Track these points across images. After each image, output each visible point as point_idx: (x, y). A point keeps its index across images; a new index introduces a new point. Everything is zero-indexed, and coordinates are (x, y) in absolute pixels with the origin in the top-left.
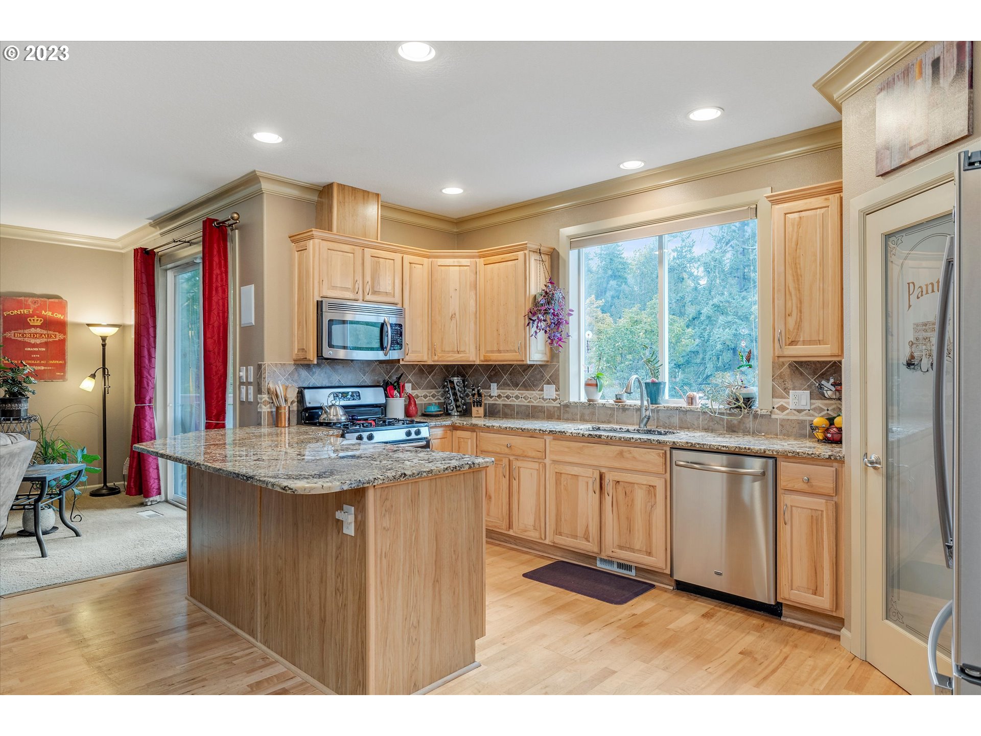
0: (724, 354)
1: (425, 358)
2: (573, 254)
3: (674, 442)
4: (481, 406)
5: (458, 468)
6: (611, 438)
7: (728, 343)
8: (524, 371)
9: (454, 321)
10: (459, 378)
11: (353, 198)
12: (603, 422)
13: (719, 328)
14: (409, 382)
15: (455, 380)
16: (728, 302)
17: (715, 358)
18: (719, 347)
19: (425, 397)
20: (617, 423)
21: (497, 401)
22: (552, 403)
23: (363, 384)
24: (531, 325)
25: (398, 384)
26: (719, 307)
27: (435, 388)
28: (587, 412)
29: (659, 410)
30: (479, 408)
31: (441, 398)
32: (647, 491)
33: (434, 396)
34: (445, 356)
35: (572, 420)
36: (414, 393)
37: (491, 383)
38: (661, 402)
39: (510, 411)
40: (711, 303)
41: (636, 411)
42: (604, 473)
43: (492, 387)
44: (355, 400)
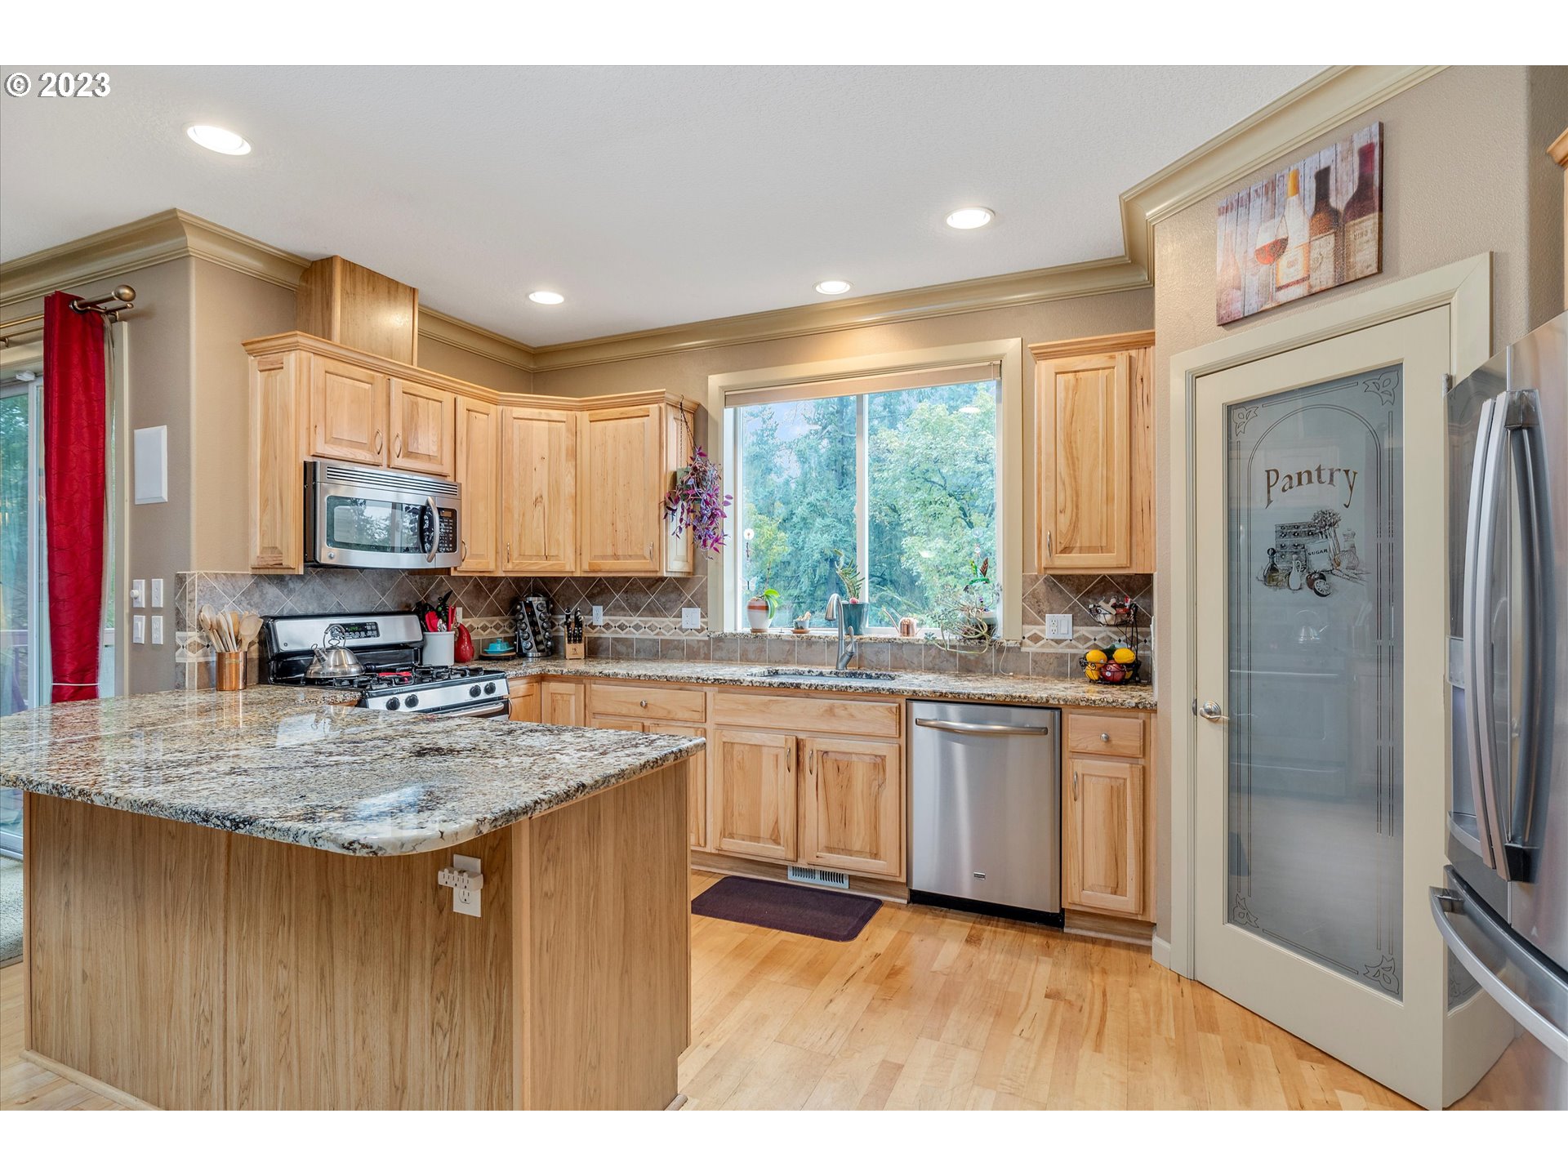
0: (821, 565)
1: (492, 567)
2: (728, 413)
3: (914, 692)
4: (580, 641)
5: (660, 762)
6: (816, 688)
7: (826, 552)
8: (649, 587)
9: (539, 508)
10: (541, 599)
11: (371, 289)
12: (779, 662)
13: (816, 533)
14: (460, 605)
15: (536, 601)
18: (817, 556)
19: (484, 628)
20: (799, 663)
21: (604, 633)
22: (697, 636)
23: (381, 610)
24: (670, 516)
25: (445, 609)
26: (816, 506)
27: (499, 614)
28: (752, 647)
29: (862, 643)
30: (578, 644)
31: (508, 630)
32: (872, 765)
33: (497, 627)
34: (524, 563)
35: (729, 660)
36: (468, 623)
37: (593, 605)
38: (863, 632)
39: (625, 648)
40: (806, 501)
41: (828, 646)
42: (802, 740)
43: (594, 612)
44: (369, 636)
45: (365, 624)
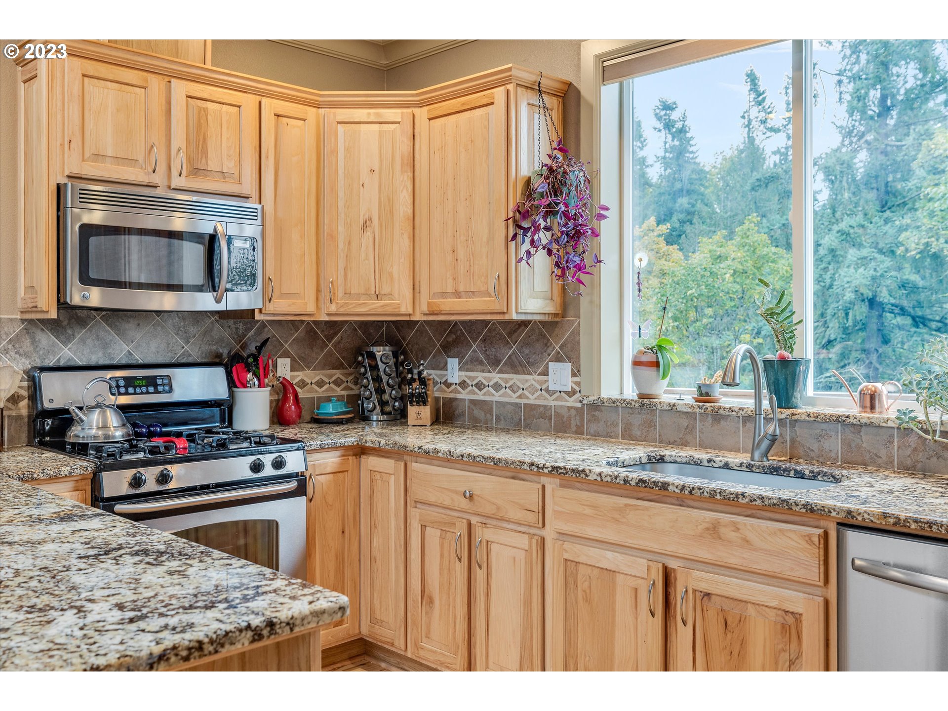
0: (856, 307)
1: (311, 308)
2: (609, 93)
4: (425, 403)
6: (691, 492)
7: (862, 290)
8: (510, 334)
9: (368, 234)
10: (387, 348)
12: (672, 444)
13: (848, 267)
14: (286, 355)
15: (380, 351)
16: (863, 226)
17: (841, 314)
18: (849, 296)
19: (320, 384)
20: (702, 446)
21: (459, 392)
22: (566, 401)
23: (184, 361)
25: (256, 359)
26: (848, 234)
27: (340, 366)
28: (637, 420)
29: (796, 421)
30: (422, 407)
31: (353, 387)
33: (338, 383)
34: (352, 304)
35: (604, 436)
36: (295, 377)
37: (449, 357)
38: (799, 403)
39: (483, 414)
40: (836, 228)
41: (744, 422)
42: (674, 570)
43: (449, 366)
44: (160, 393)
45: (155, 378)
